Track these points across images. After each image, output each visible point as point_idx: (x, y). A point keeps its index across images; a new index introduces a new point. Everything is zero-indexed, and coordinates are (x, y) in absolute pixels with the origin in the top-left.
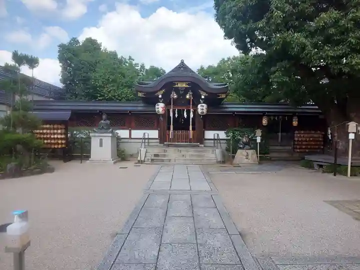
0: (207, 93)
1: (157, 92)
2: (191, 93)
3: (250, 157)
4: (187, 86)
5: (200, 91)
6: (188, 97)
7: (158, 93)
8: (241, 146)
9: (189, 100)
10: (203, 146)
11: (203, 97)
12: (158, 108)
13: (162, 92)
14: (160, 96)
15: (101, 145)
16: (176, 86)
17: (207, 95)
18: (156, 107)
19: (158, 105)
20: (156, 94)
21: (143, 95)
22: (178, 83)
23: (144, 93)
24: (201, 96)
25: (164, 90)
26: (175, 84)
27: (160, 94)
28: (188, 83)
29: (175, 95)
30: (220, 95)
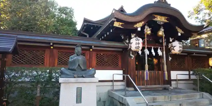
0: (183, 30)
1: (136, 23)
2: (163, 30)
4: (166, 21)
5: (177, 27)
6: (161, 33)
7: (137, 26)
9: (161, 37)
11: (179, 34)
13: (142, 24)
14: (139, 29)
16: (156, 19)
17: (183, 32)
18: (136, 42)
19: (138, 40)
20: (135, 26)
21: (121, 25)
22: (157, 17)
23: (122, 23)
24: (178, 32)
25: (143, 22)
26: (155, 18)
27: (139, 26)
28: (166, 18)
29: (149, 30)
30: (193, 34)
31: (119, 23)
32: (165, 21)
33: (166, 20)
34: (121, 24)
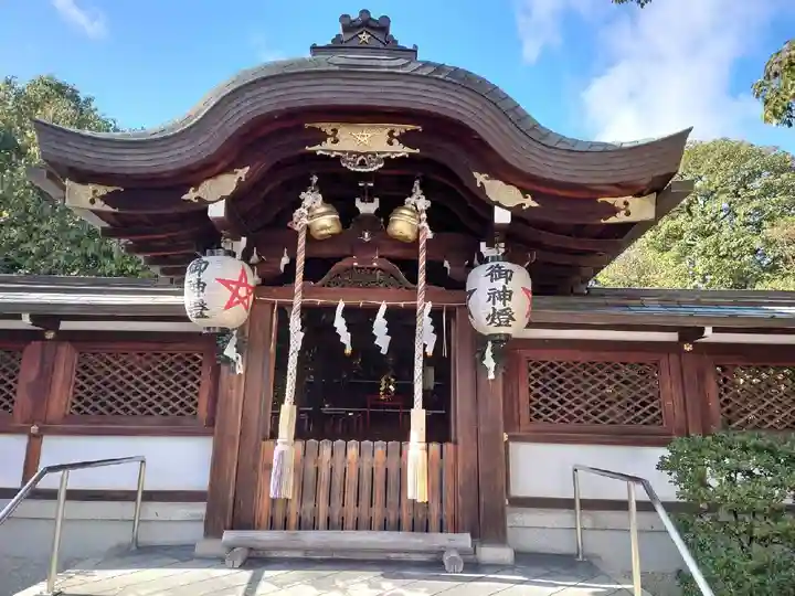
4: (401, 150)
5: (480, 178)
11: (502, 217)
12: (201, 289)
13: (228, 183)
14: (217, 211)
17: (529, 202)
18: (189, 276)
19: (203, 269)
20: (191, 195)
21: (102, 198)
22: (335, 131)
23: (110, 189)
24: (489, 207)
25: (243, 173)
26: (321, 137)
27: (215, 197)
28: (399, 129)
29: (323, 210)
30: (618, 202)
31: (91, 187)
32: (388, 149)
33: (395, 141)
34: (102, 190)
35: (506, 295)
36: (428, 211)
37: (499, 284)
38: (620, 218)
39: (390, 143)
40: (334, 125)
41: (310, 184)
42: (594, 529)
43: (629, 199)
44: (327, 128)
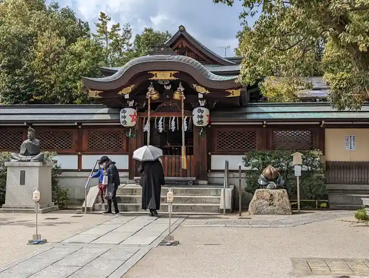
0: (206, 88)
1: (121, 89)
2: (182, 89)
3: (276, 202)
4: (173, 78)
5: (195, 86)
6: (177, 96)
7: (124, 91)
8: (261, 182)
10: (206, 182)
11: (201, 96)
12: (125, 117)
13: (129, 89)
14: (127, 97)
15: (22, 182)
16: (154, 78)
17: (208, 92)
18: (122, 114)
19: (124, 112)
20: (120, 93)
21: (98, 94)
22: (156, 74)
23: (100, 92)
24: (197, 93)
25: (133, 86)
26: (153, 75)
27: (126, 92)
28: (173, 73)
29: (154, 93)
30: (231, 91)
31: (95, 91)
32: (170, 78)
34: (98, 92)
35: (202, 117)
36: (184, 91)
37: (200, 114)
38: (231, 96)
39: (171, 76)
40: (156, 72)
41: (150, 84)
42: (234, 178)
43: (234, 90)
44: (154, 73)
